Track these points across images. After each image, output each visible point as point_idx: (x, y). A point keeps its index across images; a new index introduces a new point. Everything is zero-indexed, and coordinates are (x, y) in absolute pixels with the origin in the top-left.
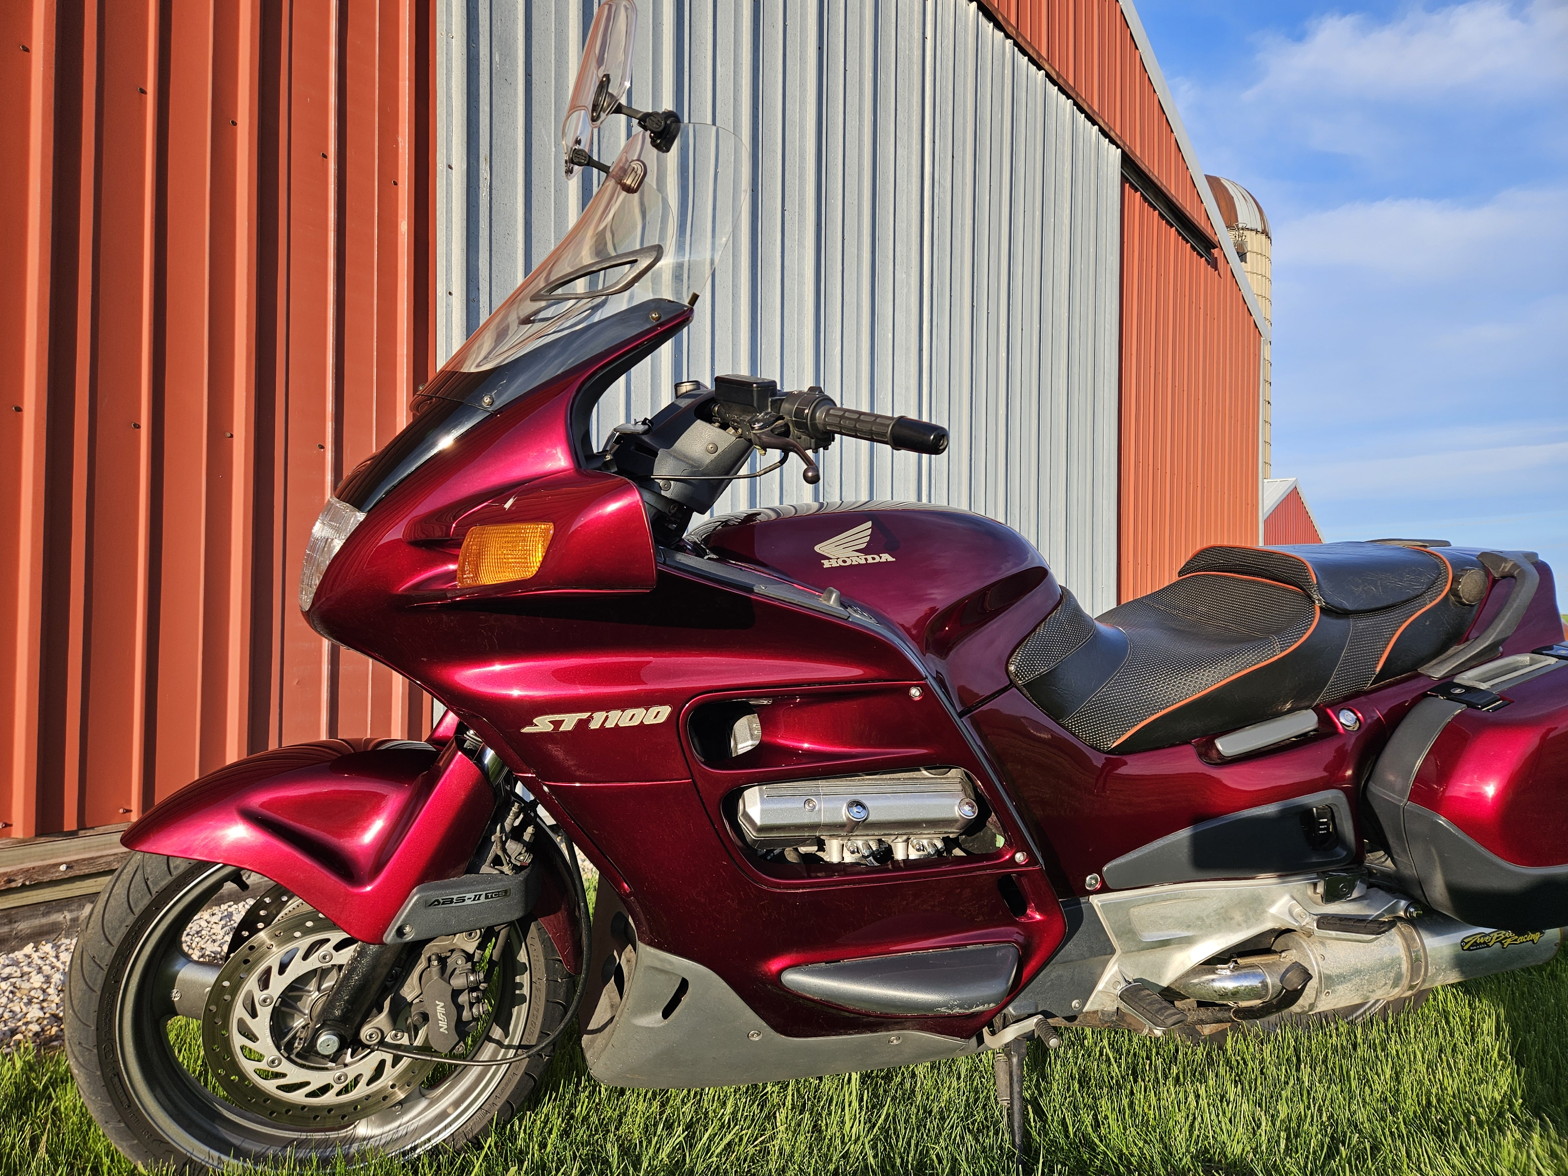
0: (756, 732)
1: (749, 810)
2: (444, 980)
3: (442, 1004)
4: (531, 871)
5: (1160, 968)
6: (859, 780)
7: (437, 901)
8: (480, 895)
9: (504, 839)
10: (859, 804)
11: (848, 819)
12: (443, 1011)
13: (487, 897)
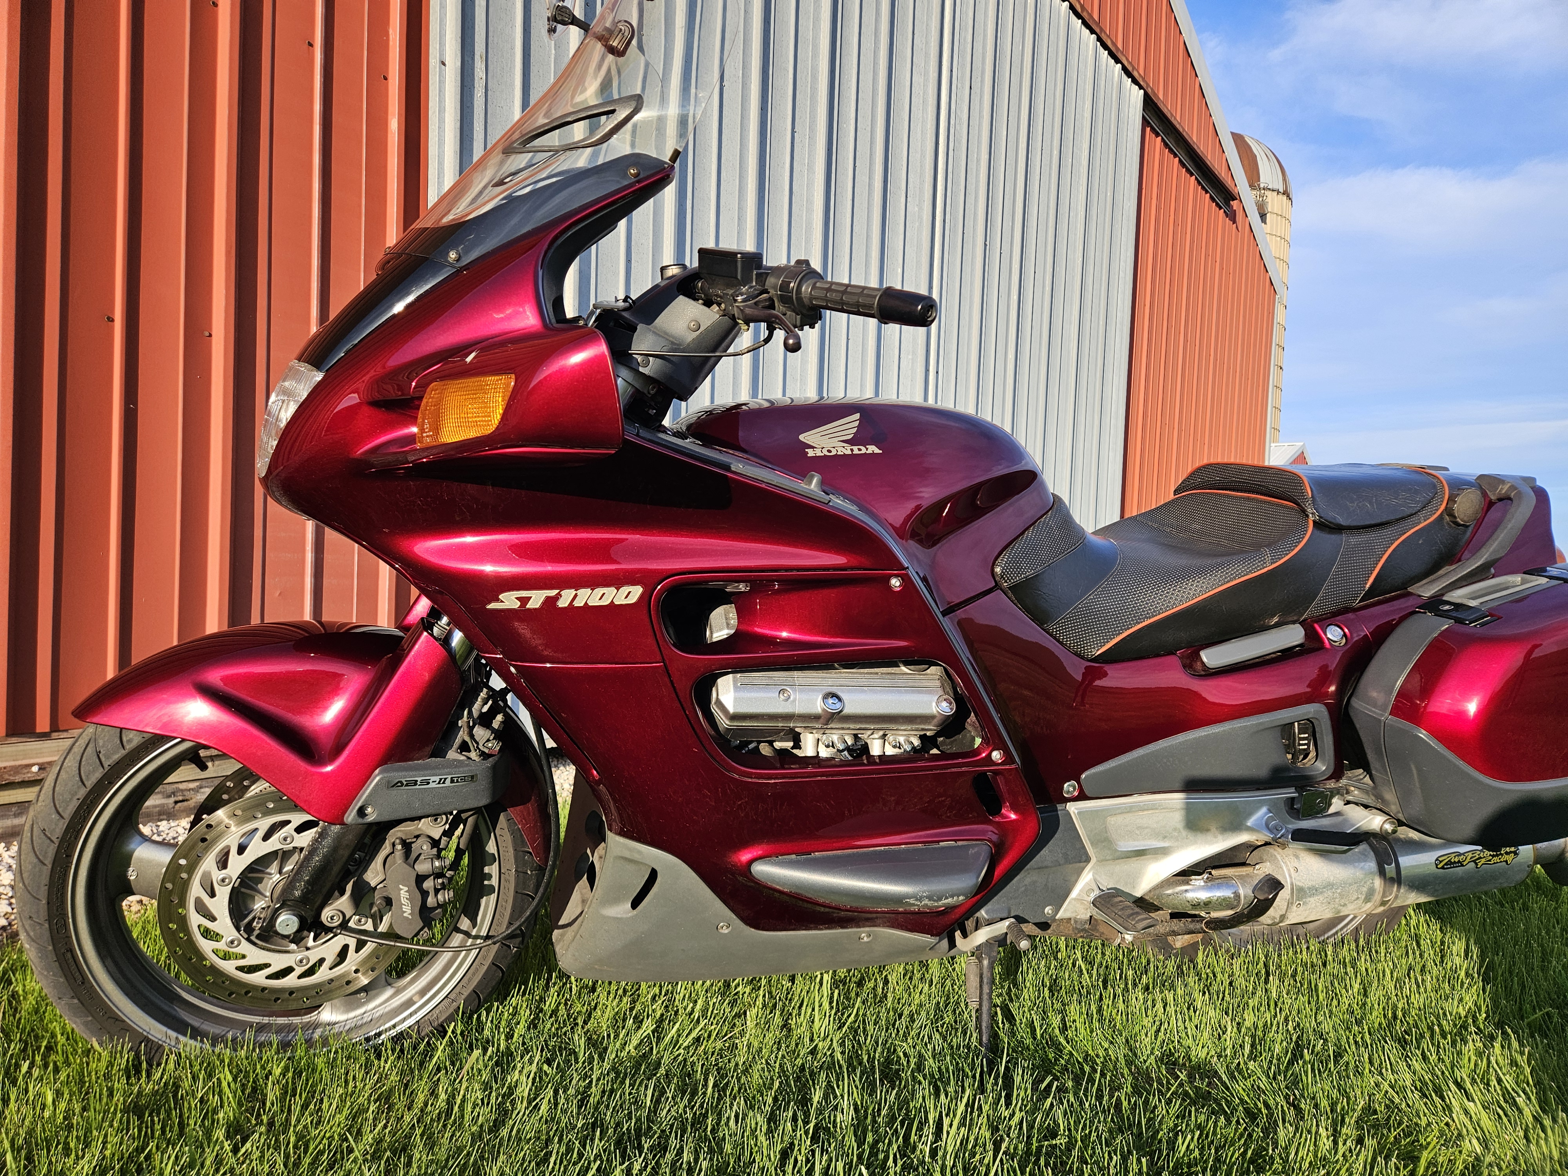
0: (732, 622)
1: (721, 698)
2: (409, 865)
3: (406, 889)
4: (500, 759)
5: (1135, 878)
6: (836, 673)
7: (401, 782)
8: (445, 779)
9: (471, 724)
10: (834, 695)
11: (824, 710)
12: (407, 895)
13: (452, 781)
